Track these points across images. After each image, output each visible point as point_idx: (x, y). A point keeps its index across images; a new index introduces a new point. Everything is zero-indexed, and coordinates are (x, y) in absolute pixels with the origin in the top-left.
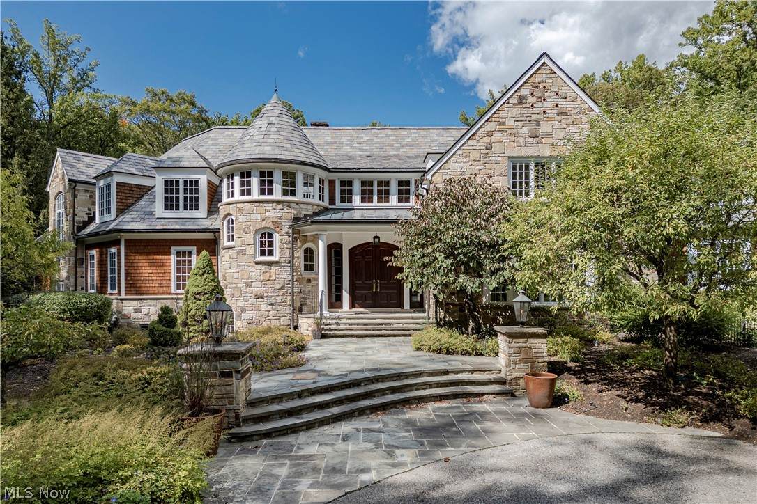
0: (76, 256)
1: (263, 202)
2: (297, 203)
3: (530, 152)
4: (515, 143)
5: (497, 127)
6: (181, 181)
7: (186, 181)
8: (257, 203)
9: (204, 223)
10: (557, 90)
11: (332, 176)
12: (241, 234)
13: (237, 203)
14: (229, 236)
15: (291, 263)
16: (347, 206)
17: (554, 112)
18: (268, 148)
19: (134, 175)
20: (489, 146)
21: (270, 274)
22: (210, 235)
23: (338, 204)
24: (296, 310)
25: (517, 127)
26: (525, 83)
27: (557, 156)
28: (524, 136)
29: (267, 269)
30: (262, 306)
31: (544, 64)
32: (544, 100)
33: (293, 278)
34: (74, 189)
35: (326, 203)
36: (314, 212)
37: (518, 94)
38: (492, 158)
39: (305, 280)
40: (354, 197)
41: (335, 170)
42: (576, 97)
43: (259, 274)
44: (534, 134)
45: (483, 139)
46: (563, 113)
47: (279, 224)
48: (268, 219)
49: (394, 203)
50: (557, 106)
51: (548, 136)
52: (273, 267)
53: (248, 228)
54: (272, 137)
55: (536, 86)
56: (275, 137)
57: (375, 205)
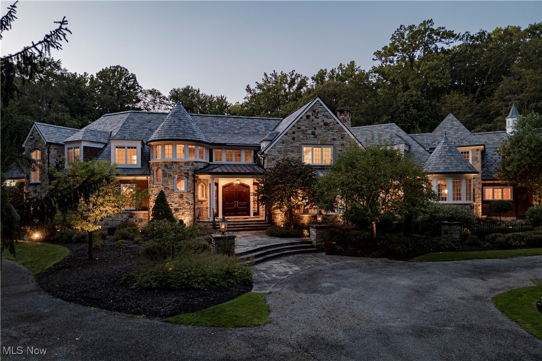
1: (179, 162)
2: (196, 162)
3: (312, 142)
4: (305, 138)
5: (297, 130)
6: (126, 147)
7: (129, 148)
8: (176, 162)
9: (140, 171)
10: (323, 113)
11: (211, 147)
12: (166, 178)
13: (164, 162)
14: (157, 179)
15: (194, 193)
16: (219, 162)
17: (323, 123)
18: (181, 133)
19: (93, 142)
20: (293, 139)
21: (183, 199)
22: (144, 178)
23: (214, 162)
24: (196, 218)
25: (306, 130)
26: (310, 109)
27: (324, 144)
28: (309, 134)
29: (181, 197)
30: (179, 217)
31: (318, 101)
32: (318, 118)
33: (194, 202)
34: (49, 148)
35: (208, 161)
36: (204, 167)
37: (307, 114)
38: (295, 144)
39: (200, 203)
40: (223, 158)
41: (213, 144)
42: (332, 117)
43: (176, 200)
44: (313, 133)
45: (291, 135)
46: (326, 124)
47: (188, 174)
48: (182, 170)
49: (243, 162)
50: (323, 121)
51: (320, 135)
52: (184, 196)
53: (171, 176)
54: (182, 127)
55: (314, 111)
56: (184, 127)
57: (234, 162)
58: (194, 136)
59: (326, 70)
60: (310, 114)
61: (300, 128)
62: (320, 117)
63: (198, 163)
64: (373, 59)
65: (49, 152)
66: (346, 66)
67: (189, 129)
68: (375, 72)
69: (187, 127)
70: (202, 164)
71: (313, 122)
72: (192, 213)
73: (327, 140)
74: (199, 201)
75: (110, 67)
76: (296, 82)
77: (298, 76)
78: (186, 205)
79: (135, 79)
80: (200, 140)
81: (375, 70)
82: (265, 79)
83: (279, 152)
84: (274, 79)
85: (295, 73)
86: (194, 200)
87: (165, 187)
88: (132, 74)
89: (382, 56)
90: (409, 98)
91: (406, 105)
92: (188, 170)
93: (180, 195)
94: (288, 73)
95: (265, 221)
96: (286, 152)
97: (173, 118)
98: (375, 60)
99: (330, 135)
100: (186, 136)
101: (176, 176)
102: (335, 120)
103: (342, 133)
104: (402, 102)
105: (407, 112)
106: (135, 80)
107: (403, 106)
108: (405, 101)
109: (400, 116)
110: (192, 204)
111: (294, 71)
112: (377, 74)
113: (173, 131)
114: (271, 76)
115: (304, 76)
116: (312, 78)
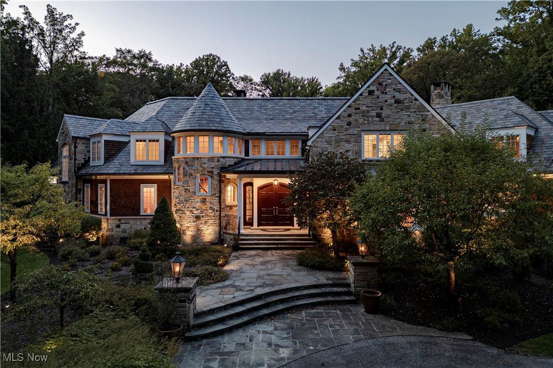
0: (76, 187)
1: (201, 158)
2: (224, 158)
3: (377, 127)
4: (366, 122)
5: (354, 111)
6: (147, 141)
7: (150, 141)
8: (198, 158)
9: (163, 169)
10: (394, 86)
11: (246, 137)
12: (187, 178)
13: (185, 158)
14: (179, 179)
15: (220, 197)
16: (257, 156)
17: (393, 101)
18: (205, 122)
19: (116, 135)
20: (349, 124)
21: (206, 204)
22: (166, 177)
23: (251, 156)
24: (222, 228)
25: (368, 111)
26: (373, 82)
27: (393, 130)
28: (372, 117)
29: (204, 201)
30: (200, 226)
31: (386, 70)
32: (386, 93)
33: (220, 207)
34: (75, 143)
35: (243, 156)
36: (235, 163)
37: (369, 89)
38: (351, 131)
39: (229, 208)
40: (261, 151)
41: (249, 134)
42: (407, 92)
43: (198, 205)
44: (379, 116)
45: (346, 119)
46: (398, 102)
47: (212, 172)
48: (204, 169)
49: (288, 155)
50: (394, 97)
51: (388, 117)
52: (207, 200)
53: (192, 175)
54: (207, 114)
55: (380, 84)
56: (209, 114)
57: (276, 156)
58: (220, 125)
59: (435, 38)
60: (372, 88)
61: (359, 109)
62: (390, 91)
63: (227, 159)
64: (497, 19)
65: (76, 147)
66: (462, 31)
67: (216, 117)
68: (499, 34)
69: (214, 114)
70: (232, 159)
71: (379, 100)
72: (218, 222)
73: (399, 123)
74: (228, 206)
75: (203, 56)
76: (398, 55)
77: (399, 48)
78: (210, 211)
79: (227, 66)
80: (229, 129)
81: (499, 32)
82: (361, 55)
83: (329, 143)
84: (372, 55)
85: (396, 45)
86: (220, 205)
87: (185, 189)
88: (223, 61)
89: (509, 13)
90: (546, 63)
91: (541, 73)
92: (213, 168)
93: (203, 199)
94: (387, 47)
95: (309, 235)
96: (338, 142)
97: (200, 103)
98: (500, 19)
99: (404, 116)
100: (211, 125)
101: (198, 175)
102: (412, 95)
103: (422, 113)
104: (535, 69)
105: (543, 82)
106: (228, 68)
107: (537, 74)
108: (539, 68)
109: (531, 88)
110: (217, 211)
111: (395, 42)
112: (501, 37)
113: (196, 119)
114: (368, 51)
115: (407, 47)
116: (417, 50)
